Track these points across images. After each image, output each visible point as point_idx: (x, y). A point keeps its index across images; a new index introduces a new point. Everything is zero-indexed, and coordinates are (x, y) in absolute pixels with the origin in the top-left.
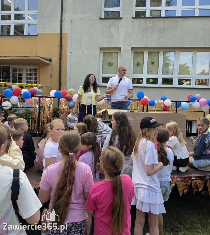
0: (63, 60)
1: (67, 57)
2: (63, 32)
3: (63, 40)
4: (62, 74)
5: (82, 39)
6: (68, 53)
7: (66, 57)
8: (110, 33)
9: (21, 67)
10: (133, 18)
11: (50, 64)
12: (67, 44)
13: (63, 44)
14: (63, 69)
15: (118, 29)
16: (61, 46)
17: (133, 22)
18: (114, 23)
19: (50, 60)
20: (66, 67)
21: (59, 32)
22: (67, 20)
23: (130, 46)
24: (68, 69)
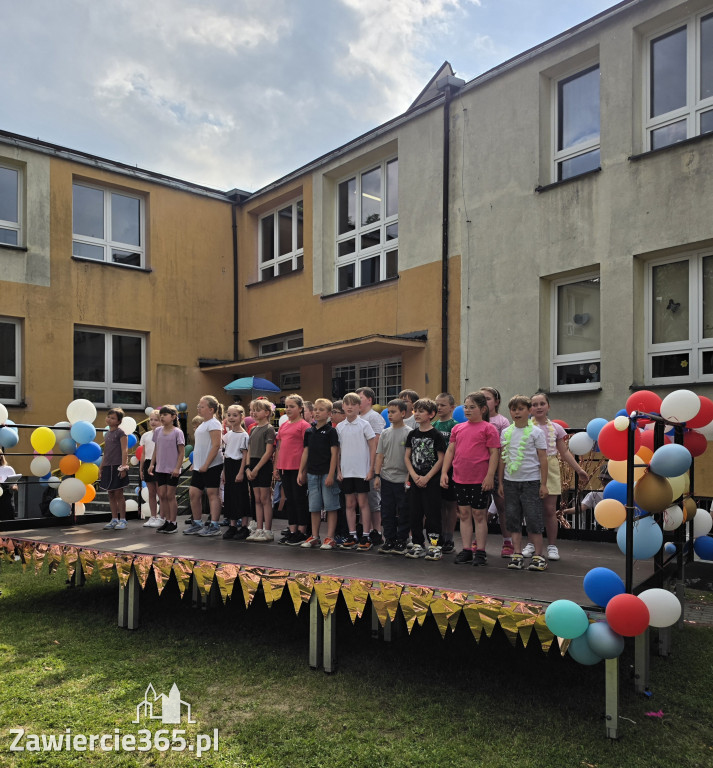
0: (451, 331)
1: (459, 323)
2: (451, 255)
3: (451, 277)
4: (449, 371)
5: (494, 263)
6: (463, 311)
7: (459, 321)
8: (567, 226)
9: (373, 363)
10: (636, 159)
11: (421, 349)
12: (460, 285)
13: (452, 286)
14: (451, 357)
15: (590, 207)
16: (445, 293)
17: (636, 173)
18: (578, 191)
19: (423, 338)
20: (459, 351)
21: (441, 259)
22: (459, 219)
23: (629, 252)
24: (462, 356)
